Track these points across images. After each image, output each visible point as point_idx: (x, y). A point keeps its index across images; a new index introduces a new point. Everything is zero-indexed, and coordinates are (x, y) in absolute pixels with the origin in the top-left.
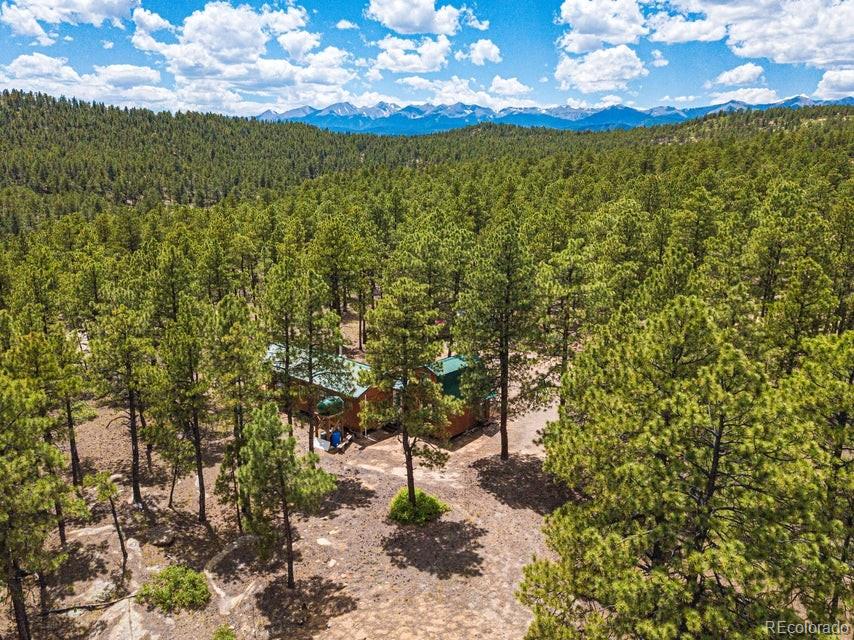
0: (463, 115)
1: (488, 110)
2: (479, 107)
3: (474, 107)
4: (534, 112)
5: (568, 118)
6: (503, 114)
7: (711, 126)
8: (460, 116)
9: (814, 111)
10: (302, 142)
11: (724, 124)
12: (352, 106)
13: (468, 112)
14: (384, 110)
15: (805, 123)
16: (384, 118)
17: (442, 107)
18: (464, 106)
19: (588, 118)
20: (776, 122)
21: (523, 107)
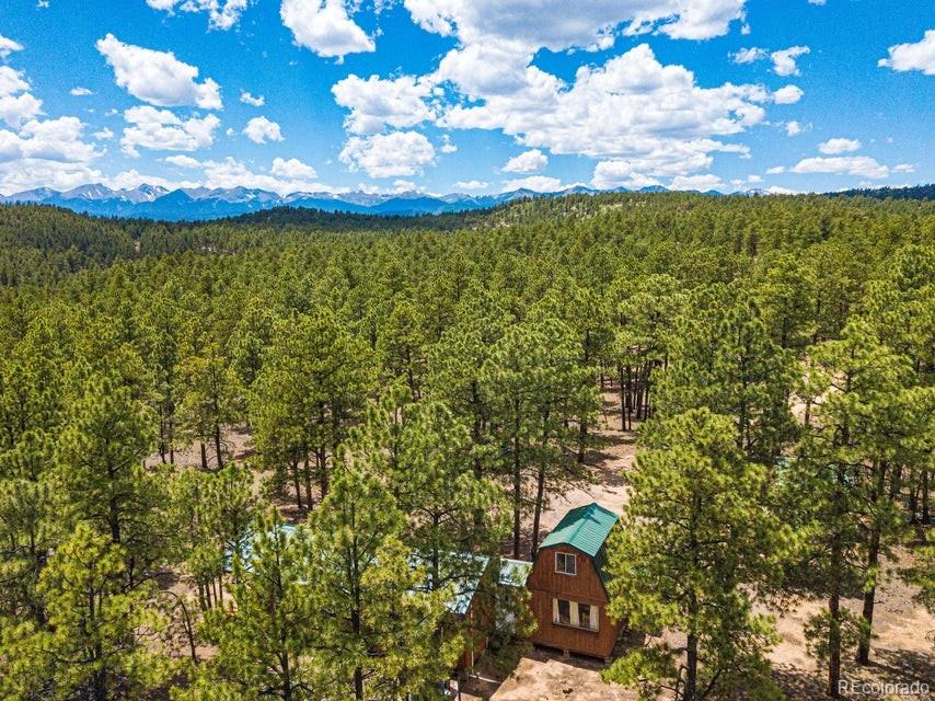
0: (245, 200)
1: (274, 195)
2: (263, 192)
3: (257, 192)
4: (324, 197)
5: (362, 204)
6: (291, 199)
7: (519, 212)
8: (241, 201)
9: (610, 197)
10: (54, 229)
11: (530, 209)
12: (106, 188)
13: (251, 197)
14: (149, 193)
15: (604, 209)
16: (149, 202)
17: (220, 191)
18: (246, 191)
19: (384, 205)
20: (578, 207)
21: (312, 192)
